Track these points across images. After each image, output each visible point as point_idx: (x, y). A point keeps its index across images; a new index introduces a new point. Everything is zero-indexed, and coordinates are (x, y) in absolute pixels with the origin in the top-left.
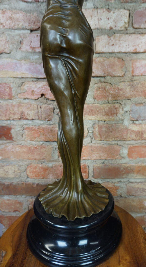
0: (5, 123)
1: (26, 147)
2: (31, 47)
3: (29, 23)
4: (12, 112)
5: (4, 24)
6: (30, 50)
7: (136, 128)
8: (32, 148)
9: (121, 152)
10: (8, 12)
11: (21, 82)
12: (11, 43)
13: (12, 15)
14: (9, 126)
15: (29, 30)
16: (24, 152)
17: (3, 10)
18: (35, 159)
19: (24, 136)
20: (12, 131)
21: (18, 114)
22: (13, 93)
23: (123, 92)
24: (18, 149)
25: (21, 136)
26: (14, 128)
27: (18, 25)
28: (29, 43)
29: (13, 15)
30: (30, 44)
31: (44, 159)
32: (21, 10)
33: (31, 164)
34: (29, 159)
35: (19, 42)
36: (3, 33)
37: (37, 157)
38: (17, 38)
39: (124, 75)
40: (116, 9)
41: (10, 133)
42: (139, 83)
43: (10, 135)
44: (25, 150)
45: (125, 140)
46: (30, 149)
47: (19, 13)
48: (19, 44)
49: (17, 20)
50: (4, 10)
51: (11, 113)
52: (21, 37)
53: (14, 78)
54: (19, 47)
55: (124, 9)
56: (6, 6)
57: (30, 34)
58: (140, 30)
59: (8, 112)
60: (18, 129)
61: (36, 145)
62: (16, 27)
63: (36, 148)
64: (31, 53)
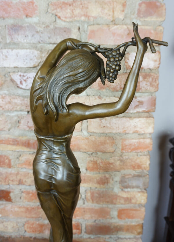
0: (4, 187)
1: (24, 207)
2: (28, 127)
3: (26, 107)
4: (11, 179)
5: (4, 107)
6: (28, 129)
7: (125, 195)
8: (30, 209)
9: (111, 213)
10: (7, 97)
11: (19, 154)
12: (10, 123)
13: (10, 100)
14: (8, 190)
15: (26, 111)
16: (22, 212)
17: (2, 95)
18: (33, 217)
19: (22, 198)
20: (11, 195)
21: (16, 181)
22: (12, 163)
23: (113, 166)
24: (17, 209)
25: (19, 198)
26: (13, 192)
27: (16, 108)
28: (27, 122)
29: (12, 100)
30: (28, 124)
31: (40, 217)
32: (19, 96)
33: (28, 221)
34: (26, 217)
35: (17, 121)
36: (3, 114)
37: (34, 216)
38: (16, 118)
39: (115, 151)
40: (107, 96)
41: (9, 196)
42: (128, 158)
43: (9, 198)
44: (22, 210)
45: (115, 204)
46: (27, 209)
47: (17, 98)
48: (17, 123)
49: (16, 104)
50: (4, 95)
51: (9, 180)
52: (19, 117)
53: (12, 151)
54: (17, 126)
55: (115, 96)
56: (6, 92)
57: (27, 115)
58: (130, 114)
59: (7, 179)
60: (17, 193)
61: (33, 206)
62: (15, 109)
63: (33, 208)
64: (28, 131)
